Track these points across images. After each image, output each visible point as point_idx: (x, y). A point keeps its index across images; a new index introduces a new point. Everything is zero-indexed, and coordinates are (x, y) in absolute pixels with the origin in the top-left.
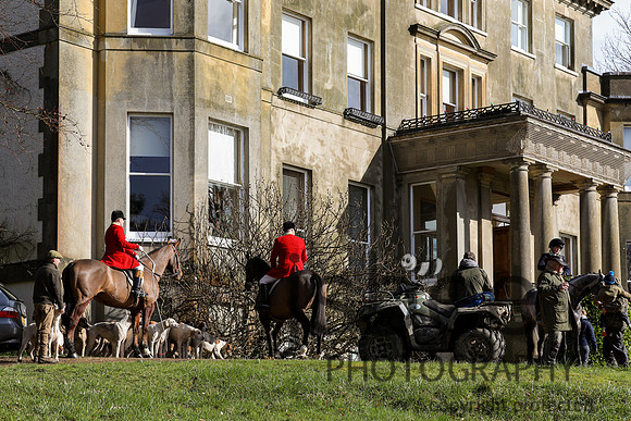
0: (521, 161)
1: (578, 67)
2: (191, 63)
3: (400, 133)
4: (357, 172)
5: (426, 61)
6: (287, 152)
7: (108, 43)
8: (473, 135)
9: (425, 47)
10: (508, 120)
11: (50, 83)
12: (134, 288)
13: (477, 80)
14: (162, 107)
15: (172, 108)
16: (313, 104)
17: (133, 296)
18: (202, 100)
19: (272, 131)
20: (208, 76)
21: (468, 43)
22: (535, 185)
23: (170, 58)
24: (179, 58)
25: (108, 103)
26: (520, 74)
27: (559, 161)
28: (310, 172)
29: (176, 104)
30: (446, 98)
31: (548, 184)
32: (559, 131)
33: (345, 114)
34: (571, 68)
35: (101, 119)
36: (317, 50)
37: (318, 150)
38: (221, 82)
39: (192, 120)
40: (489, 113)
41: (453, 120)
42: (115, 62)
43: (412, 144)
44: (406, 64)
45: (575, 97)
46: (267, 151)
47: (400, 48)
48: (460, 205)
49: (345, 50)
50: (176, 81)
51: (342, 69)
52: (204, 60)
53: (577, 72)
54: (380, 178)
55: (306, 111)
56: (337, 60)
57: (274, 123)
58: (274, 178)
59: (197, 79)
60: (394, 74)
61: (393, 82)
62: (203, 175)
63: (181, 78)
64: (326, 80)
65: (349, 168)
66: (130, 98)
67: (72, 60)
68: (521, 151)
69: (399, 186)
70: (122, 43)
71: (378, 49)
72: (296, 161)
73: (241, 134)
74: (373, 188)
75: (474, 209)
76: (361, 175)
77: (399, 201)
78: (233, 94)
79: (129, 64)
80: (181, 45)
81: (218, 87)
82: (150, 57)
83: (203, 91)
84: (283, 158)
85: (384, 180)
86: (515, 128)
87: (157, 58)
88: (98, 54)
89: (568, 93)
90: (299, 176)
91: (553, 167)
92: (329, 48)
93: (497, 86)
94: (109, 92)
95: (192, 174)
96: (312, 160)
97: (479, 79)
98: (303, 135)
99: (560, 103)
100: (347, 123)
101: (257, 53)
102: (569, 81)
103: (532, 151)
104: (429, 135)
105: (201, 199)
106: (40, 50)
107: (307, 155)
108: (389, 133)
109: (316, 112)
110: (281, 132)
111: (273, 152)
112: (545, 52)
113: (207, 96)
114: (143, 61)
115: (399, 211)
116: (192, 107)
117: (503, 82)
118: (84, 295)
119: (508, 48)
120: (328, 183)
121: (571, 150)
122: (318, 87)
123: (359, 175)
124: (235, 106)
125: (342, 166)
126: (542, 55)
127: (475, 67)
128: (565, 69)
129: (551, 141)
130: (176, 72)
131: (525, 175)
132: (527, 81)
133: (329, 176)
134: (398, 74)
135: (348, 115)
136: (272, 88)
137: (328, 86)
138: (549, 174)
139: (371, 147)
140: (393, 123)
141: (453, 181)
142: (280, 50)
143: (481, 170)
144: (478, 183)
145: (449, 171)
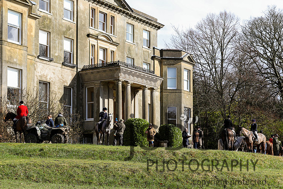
1: (151, 47)
2: (1, 49)
3: (83, 70)
4: (67, 83)
5: (93, 46)
6: (41, 76)
9: (93, 41)
10: (115, 66)
13: (112, 52)
16: (51, 61)
18: (5, 61)
19: (35, 69)
20: (7, 53)
21: (109, 40)
26: (129, 50)
28: (49, 83)
30: (101, 57)
31: (129, 87)
33: (63, 64)
34: (149, 47)
36: (52, 43)
37: (52, 76)
39: (2, 67)
43: (86, 74)
44: (85, 47)
45: (150, 57)
46: (33, 76)
47: (83, 42)
48: (101, 93)
49: (63, 42)
51: (62, 49)
52: (6, 48)
53: (151, 49)
54: (75, 85)
55: (48, 63)
56: (60, 46)
57: (36, 67)
58: (35, 85)
60: (81, 50)
61: (81, 53)
62: (5, 85)
64: (56, 52)
65: (64, 82)
68: (119, 77)
69: (83, 87)
71: (75, 42)
72: (44, 79)
73: (20, 71)
74: (73, 88)
75: (107, 95)
77: (82, 92)
78: (16, 58)
81: (11, 56)
83: (5, 58)
84: (39, 78)
85: (77, 86)
89: (148, 56)
90: (45, 85)
91: (131, 82)
92: (57, 42)
93: (120, 54)
95: (1, 84)
96: (50, 79)
97: (114, 51)
98: (47, 71)
99: (145, 59)
100: (63, 67)
101: (26, 45)
102: (148, 52)
103: (122, 77)
105: (4, 93)
107: (48, 77)
108: (79, 70)
109: (51, 63)
110: (39, 70)
111: (35, 77)
113: (7, 59)
115: (82, 96)
116: (2, 62)
117: (123, 53)
119: (124, 41)
120: (56, 87)
122: (52, 55)
123: (68, 84)
124: (18, 62)
125: (61, 81)
126: (138, 43)
127: (113, 48)
128: (147, 48)
131: (120, 85)
132: (131, 52)
133: (56, 84)
137: (56, 54)
138: (130, 84)
139: (72, 75)
140: (81, 67)
141: (99, 86)
142: (38, 42)
143: (109, 82)
144: (108, 87)
145: (98, 83)
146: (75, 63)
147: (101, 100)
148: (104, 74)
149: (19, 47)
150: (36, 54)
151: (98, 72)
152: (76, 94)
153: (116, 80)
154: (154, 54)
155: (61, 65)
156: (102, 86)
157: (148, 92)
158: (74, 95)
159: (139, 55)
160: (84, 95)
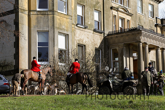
0: (140, 42)
1: (155, 17)
2: (53, 18)
3: (108, 35)
4: (97, 45)
5: (115, 16)
6: (79, 40)
7: (32, 13)
8: (128, 35)
9: (115, 13)
10: (137, 31)
11: (17, 23)
12: (39, 76)
13: (128, 21)
14: (46, 29)
15: (49, 29)
16: (85, 28)
17: (39, 78)
18: (56, 27)
19: (75, 35)
20: (58, 21)
21: (126, 11)
22: (144, 48)
23: (48, 17)
24: (50, 16)
25: (32, 28)
26: (140, 19)
27: (150, 42)
28: (85, 46)
29: (50, 28)
30: (120, 26)
31: (147, 48)
32: (150, 34)
33: (94, 30)
34: (153, 17)
35: (30, 33)
36: (86, 14)
37: (87, 40)
38: (61, 23)
39: (54, 32)
40: (132, 29)
41: (122, 31)
42: (33, 18)
43: (112, 38)
44: (110, 17)
45: (154, 25)
46: (74, 40)
48: (124, 53)
49: (94, 14)
50: (49, 23)
51: (93, 19)
52: (57, 17)
53: (155, 18)
55: (84, 30)
56: (92, 16)
57: (75, 33)
58: (75, 47)
59: (55, 22)
60: (107, 20)
61: (106, 22)
62: (57, 47)
63: (51, 22)
64: (89, 21)
65: (95, 45)
66: (37, 27)
67: (22, 17)
68: (140, 39)
69: (108, 49)
70: (35, 13)
71: (102, 13)
72: (81, 43)
73: (67, 36)
74: (101, 49)
75: (128, 55)
76: (98, 46)
77: (108, 53)
78: (64, 25)
79: (37, 18)
80: (51, 13)
81: (60, 24)
82: (43, 16)
83: (57, 25)
84: (78, 42)
85: (104, 47)
86: (139, 33)
87: (44, 16)
88: (29, 16)
89: (152, 24)
90: (82, 47)
91: (149, 43)
92: (90, 13)
93: (134, 22)
94: (32, 26)
95: (54, 47)
96: (85, 42)
97: (129, 21)
98: (83, 36)
99: (150, 27)
100: (94, 33)
101: (71, 15)
102: (152, 21)
103: (143, 39)
104: (116, 35)
105: (56, 53)
106: (14, 15)
107: (84, 41)
108: (105, 35)
110: (77, 35)
111: (75, 41)
112: (146, 13)
113: (58, 26)
114: (41, 17)
115: (108, 55)
116: (54, 29)
117: (135, 21)
118: (26, 78)
119: (136, 13)
120: (90, 48)
121: (153, 39)
122: (87, 24)
124: (65, 29)
125: (93, 44)
126: (145, 14)
127: (128, 18)
128: (151, 18)
129: (148, 37)
130: (50, 20)
131: (141, 46)
132: (141, 21)
133: (90, 47)
134: (108, 20)
135: (95, 31)
136: (75, 24)
138: (148, 45)
139: (101, 39)
140: (106, 32)
141: (122, 47)
142: (77, 14)
143: (129, 44)
144: (129, 48)
145: (121, 45)
146: (102, 30)
147: (124, 58)
149: (66, 16)
152: (103, 54)
153: (138, 42)
154: (157, 23)
155: (92, 32)
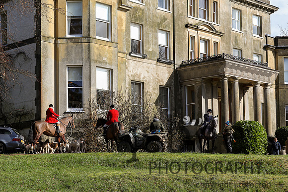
0: (224, 76)
1: (263, 35)
2: (89, 47)
3: (181, 66)
4: (163, 82)
5: (193, 38)
6: (133, 76)
7: (59, 41)
9: (192, 32)
12: (57, 129)
14: (79, 63)
15: (83, 63)
17: (56, 132)
18: (94, 60)
19: (127, 68)
20: (96, 51)
23: (82, 45)
25: (60, 62)
26: (236, 40)
27: (241, 75)
28: (143, 83)
30: (202, 50)
32: (240, 64)
33: (157, 60)
36: (145, 37)
37: (146, 74)
38: (101, 53)
39: (90, 67)
42: (62, 47)
43: (185, 70)
44: (184, 39)
45: (262, 47)
47: (181, 34)
49: (157, 35)
50: (84, 53)
51: (156, 43)
61: (178, 47)
62: (94, 87)
68: (224, 72)
70: (64, 40)
71: (172, 34)
72: (137, 79)
73: (110, 71)
74: (170, 88)
75: (210, 95)
78: (106, 57)
79: (67, 48)
80: (86, 40)
82: (75, 45)
83: (94, 57)
84: (131, 78)
85: (175, 85)
88: (56, 45)
89: (259, 46)
92: (151, 36)
93: (225, 45)
94: (60, 58)
95: (90, 87)
96: (143, 78)
97: (217, 43)
98: (140, 69)
99: (255, 50)
100: (159, 63)
101: (116, 41)
102: (259, 41)
109: (145, 60)
110: (131, 68)
111: (127, 76)
112: (248, 30)
116: (90, 62)
117: (228, 44)
119: (230, 30)
120: (150, 87)
121: (247, 71)
124: (107, 61)
125: (157, 80)
129: (237, 68)
132: (239, 42)
133: (151, 84)
134: (180, 43)
137: (150, 50)
139: (169, 72)
140: (178, 62)
141: (200, 84)
142: (130, 37)
143: (212, 80)
144: (212, 85)
145: (199, 81)
146: (172, 59)
147: (203, 100)
148: (207, 70)
149: (108, 44)
150: (128, 50)
151: (199, 68)
153: (221, 76)
154: (267, 43)
155: (155, 62)
156: (204, 84)
157: (260, 89)
158: (171, 96)
159: (248, 45)
160: (183, 95)
